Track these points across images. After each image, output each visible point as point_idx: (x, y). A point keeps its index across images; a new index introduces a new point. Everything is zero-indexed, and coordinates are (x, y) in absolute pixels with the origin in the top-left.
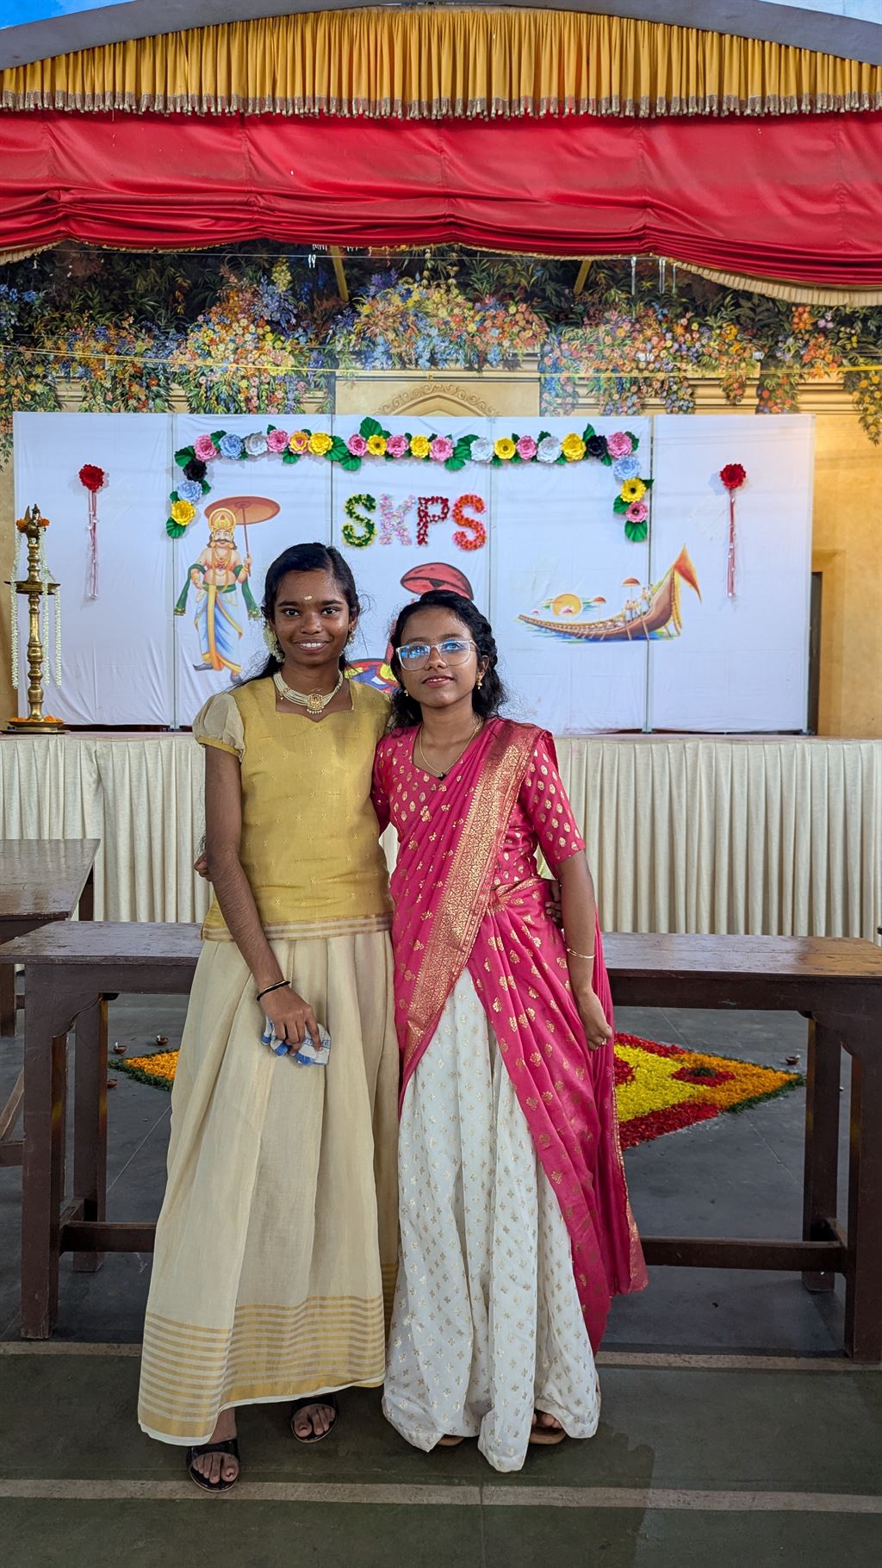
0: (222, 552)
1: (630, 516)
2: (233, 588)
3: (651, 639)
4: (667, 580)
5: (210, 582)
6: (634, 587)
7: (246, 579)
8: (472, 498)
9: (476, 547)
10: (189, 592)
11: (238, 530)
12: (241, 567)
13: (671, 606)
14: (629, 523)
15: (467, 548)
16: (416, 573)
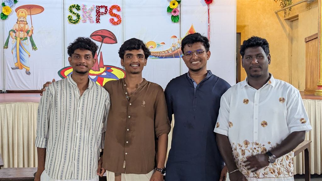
0: (22, 25)
1: (173, 14)
5: (17, 36)
6: (175, 39)
7: (32, 35)
8: (116, 6)
9: (118, 24)
10: (9, 40)
11: (28, 17)
14: (172, 16)
15: (114, 24)
16: (96, 33)
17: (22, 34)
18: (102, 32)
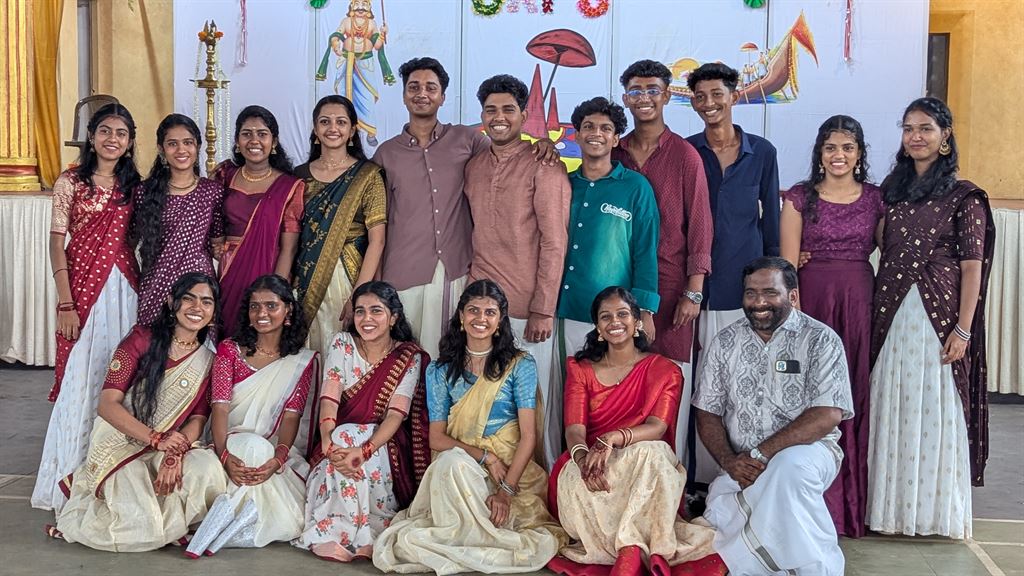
0: (360, 22)
2: (370, 54)
3: (768, 102)
4: (785, 45)
5: (349, 49)
6: (753, 52)
7: (383, 46)
9: (599, 14)
10: (329, 59)
12: (378, 35)
13: (788, 70)
15: (590, 14)
16: (541, 39)
17: (360, 45)
18: (556, 35)
